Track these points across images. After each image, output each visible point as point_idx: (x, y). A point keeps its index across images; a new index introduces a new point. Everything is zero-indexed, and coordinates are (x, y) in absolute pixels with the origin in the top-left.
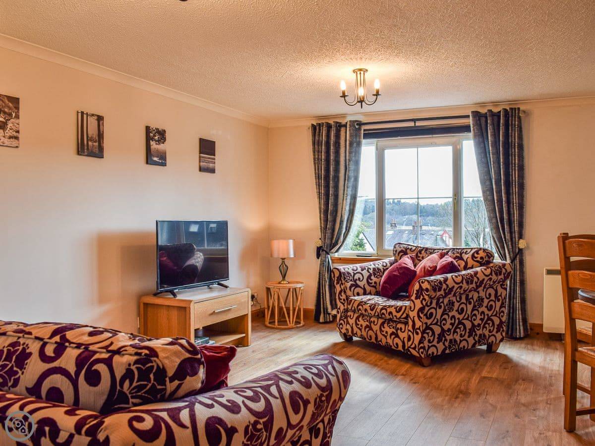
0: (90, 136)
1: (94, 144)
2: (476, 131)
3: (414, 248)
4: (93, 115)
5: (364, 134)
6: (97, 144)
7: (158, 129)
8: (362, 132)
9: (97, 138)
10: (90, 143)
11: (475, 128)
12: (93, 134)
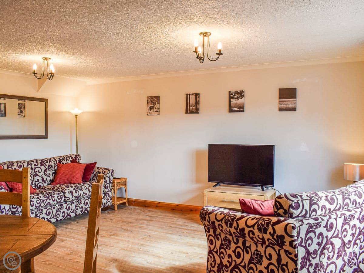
0: (191, 104)
1: (193, 107)
4: (193, 94)
6: (195, 107)
7: (237, 91)
9: (195, 105)
10: (191, 108)
12: (193, 103)
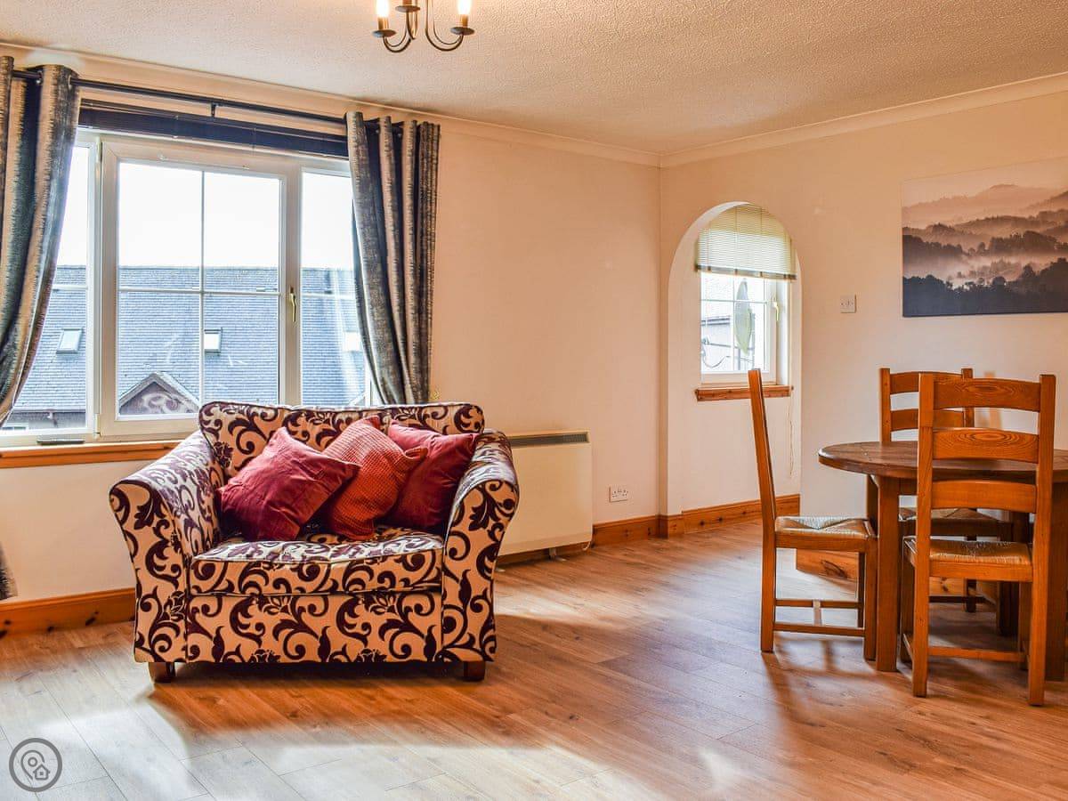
2: (361, 157)
3: (270, 413)
5: (81, 109)
8: (78, 104)
11: (360, 148)
